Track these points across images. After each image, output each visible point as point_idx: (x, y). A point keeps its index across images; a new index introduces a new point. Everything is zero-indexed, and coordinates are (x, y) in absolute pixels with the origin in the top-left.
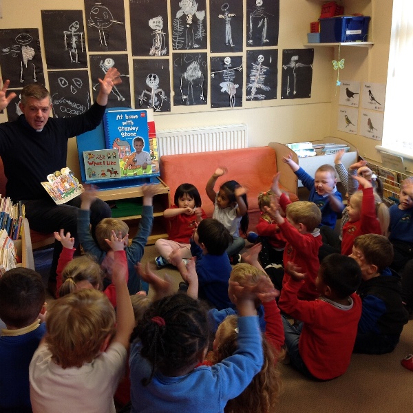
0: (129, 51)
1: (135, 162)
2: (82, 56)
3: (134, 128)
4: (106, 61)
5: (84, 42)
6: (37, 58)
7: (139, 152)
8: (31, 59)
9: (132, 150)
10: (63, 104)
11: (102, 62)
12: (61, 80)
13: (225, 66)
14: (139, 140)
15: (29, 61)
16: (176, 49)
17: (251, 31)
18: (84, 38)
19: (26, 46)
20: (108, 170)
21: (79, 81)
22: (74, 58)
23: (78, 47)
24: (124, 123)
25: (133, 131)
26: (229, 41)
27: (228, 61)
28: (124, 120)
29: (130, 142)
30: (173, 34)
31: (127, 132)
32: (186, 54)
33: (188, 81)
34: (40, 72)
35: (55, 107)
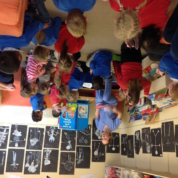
1: (67, 109)
5: (76, 156)
6: (93, 151)
7: (65, 112)
10: (87, 133)
12: (86, 142)
13: (18, 143)
14: (64, 117)
15: (96, 150)
17: (3, 158)
19: (96, 156)
21: (80, 141)
22: (81, 150)
23: (79, 154)
27: (17, 145)
32: (36, 149)
33: (37, 138)
34: (93, 146)
35: (90, 133)
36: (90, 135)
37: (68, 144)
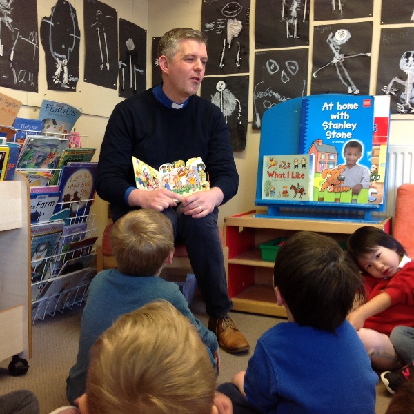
0: (376, 18)
1: (342, 180)
2: (303, 27)
3: (348, 126)
4: (337, 33)
5: (308, 8)
6: (244, 34)
7: (351, 164)
8: (236, 35)
9: (340, 161)
10: (267, 98)
11: (331, 35)
12: (270, 64)
14: (354, 145)
15: (234, 38)
19: (233, 18)
20: (293, 187)
21: (294, 65)
22: (292, 32)
23: (299, 16)
24: (333, 117)
25: (346, 131)
28: (335, 111)
29: (338, 148)
31: (337, 131)
34: (245, 53)
35: (258, 102)
36: (255, 94)
37: (344, 49)
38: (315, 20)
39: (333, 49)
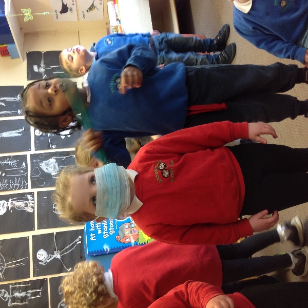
2: (34, 284)
9: (129, 221)
16: (27, 185)
17: (9, 112)
18: (16, 284)
22: (38, 293)
24: (100, 232)
25: (108, 222)
26: (18, 133)
27: (39, 133)
28: (96, 232)
29: (120, 224)
30: (12, 190)
31: (109, 227)
32: (31, 175)
37: (50, 252)
38: (29, 277)
39: (50, 260)
